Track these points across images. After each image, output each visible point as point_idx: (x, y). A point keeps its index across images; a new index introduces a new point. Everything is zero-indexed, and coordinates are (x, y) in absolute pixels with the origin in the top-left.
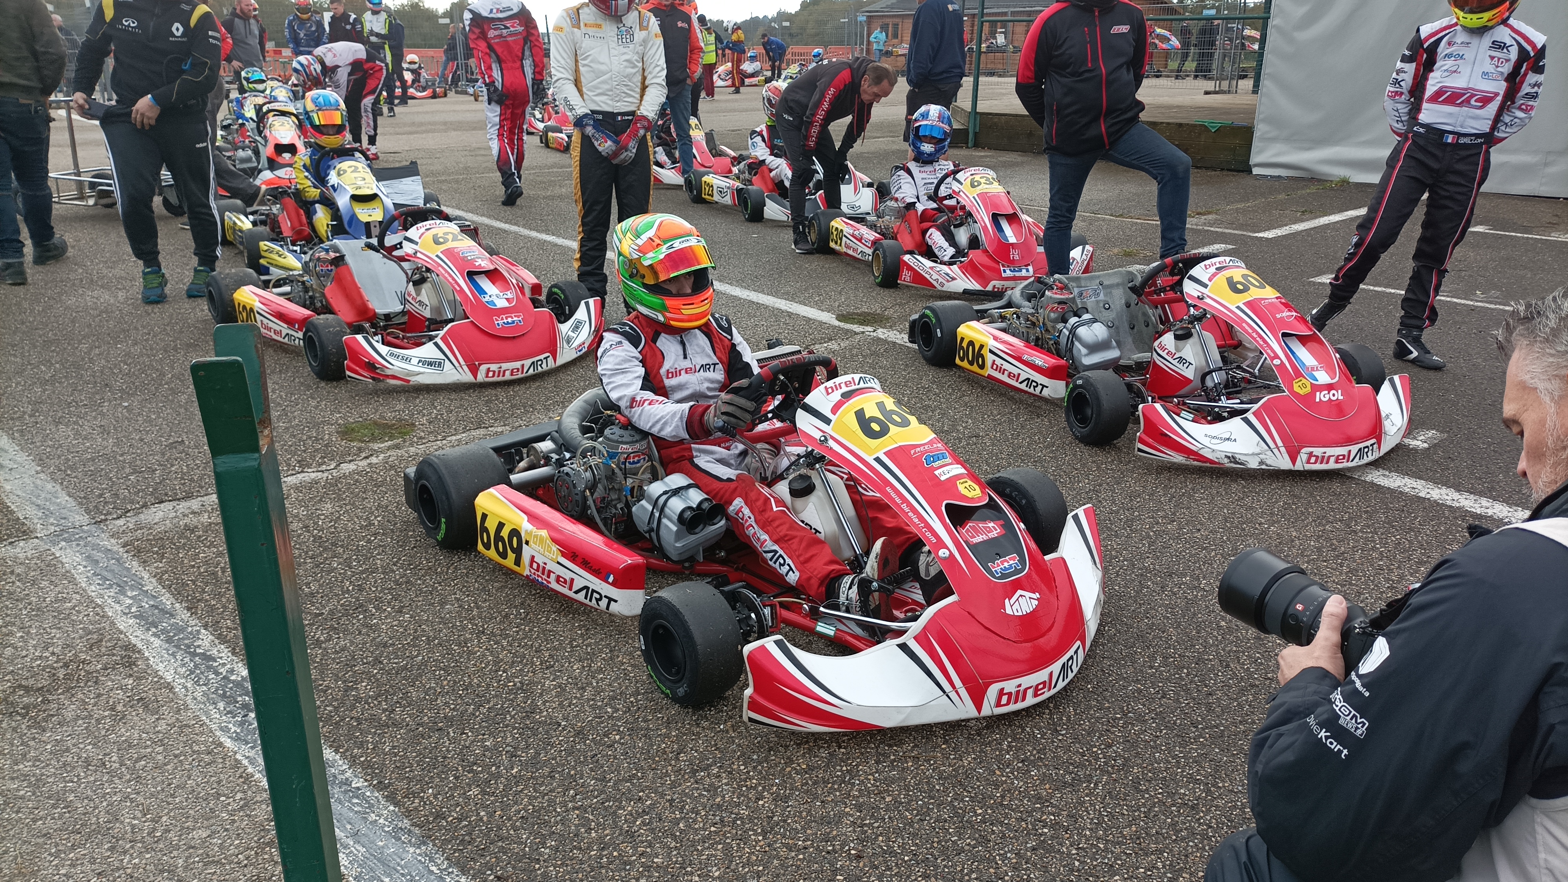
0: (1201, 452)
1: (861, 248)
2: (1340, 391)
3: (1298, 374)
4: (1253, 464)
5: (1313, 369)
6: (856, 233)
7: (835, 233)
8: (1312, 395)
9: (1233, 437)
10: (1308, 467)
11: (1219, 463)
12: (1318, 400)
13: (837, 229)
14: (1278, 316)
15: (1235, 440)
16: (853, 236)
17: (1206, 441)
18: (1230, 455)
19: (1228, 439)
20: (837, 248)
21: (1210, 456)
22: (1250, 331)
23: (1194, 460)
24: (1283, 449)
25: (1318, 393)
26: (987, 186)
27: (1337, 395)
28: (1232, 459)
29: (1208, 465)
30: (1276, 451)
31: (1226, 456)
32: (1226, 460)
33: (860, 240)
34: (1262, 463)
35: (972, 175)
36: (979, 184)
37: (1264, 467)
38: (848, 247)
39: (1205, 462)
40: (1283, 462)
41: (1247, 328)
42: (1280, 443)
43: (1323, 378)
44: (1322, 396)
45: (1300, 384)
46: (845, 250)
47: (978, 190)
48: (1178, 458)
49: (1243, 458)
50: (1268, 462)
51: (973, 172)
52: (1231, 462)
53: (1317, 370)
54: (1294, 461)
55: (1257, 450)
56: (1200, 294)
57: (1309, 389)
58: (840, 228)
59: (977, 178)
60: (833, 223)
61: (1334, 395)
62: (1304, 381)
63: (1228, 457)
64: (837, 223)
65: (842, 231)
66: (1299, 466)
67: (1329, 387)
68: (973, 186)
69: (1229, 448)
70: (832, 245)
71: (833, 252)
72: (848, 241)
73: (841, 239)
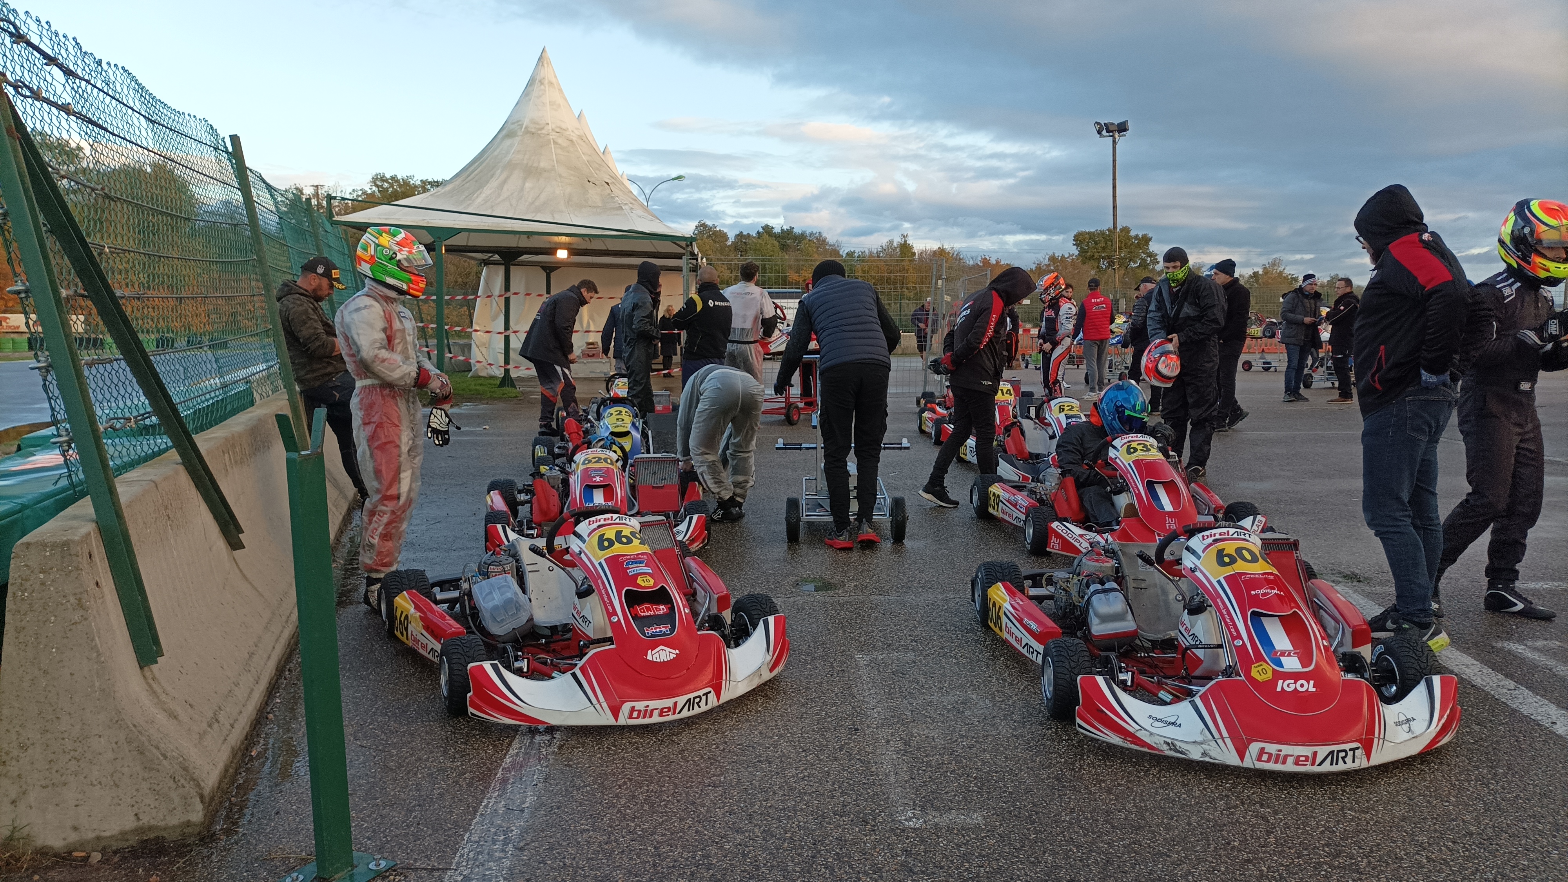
0: (1138, 734)
1: (1017, 514)
2: (1312, 682)
3: (1259, 658)
4: (1195, 754)
5: (1283, 654)
6: (1012, 498)
7: (993, 498)
8: (1273, 682)
9: (1178, 722)
10: (1260, 765)
11: (1158, 750)
12: (1279, 689)
13: (994, 494)
14: (1253, 593)
15: (1180, 726)
16: (1008, 501)
17: (1146, 723)
18: (1169, 741)
19: (1173, 723)
20: (994, 512)
21: (1148, 740)
22: (1222, 607)
23: (1132, 742)
24: (1228, 741)
25: (1280, 682)
26: (1144, 453)
27: (1310, 687)
28: (1172, 745)
29: (1146, 750)
30: (1220, 742)
31: (1166, 743)
32: (1165, 747)
33: (1015, 506)
34: (1204, 754)
35: (1129, 442)
36: (1136, 450)
37: (1207, 759)
38: (1004, 512)
39: (1142, 746)
40: (1231, 758)
41: (1220, 604)
42: (1225, 734)
43: (1292, 664)
44: (1288, 686)
45: (1260, 669)
46: (1001, 515)
47: (1134, 457)
48: (1115, 739)
49: (1184, 747)
50: (1213, 754)
51: (1130, 439)
52: (1171, 749)
53: (1289, 655)
54: (1242, 757)
55: (1200, 739)
56: (1193, 566)
57: (1269, 675)
58: (997, 493)
59: (1134, 445)
60: (990, 489)
61: (1302, 686)
62: (1265, 666)
63: (1168, 744)
64: (996, 489)
65: (998, 496)
66: (1248, 763)
67: (1296, 676)
68: (1129, 453)
69: (1170, 732)
70: (991, 510)
71: (992, 518)
72: (1004, 507)
73: (998, 504)
